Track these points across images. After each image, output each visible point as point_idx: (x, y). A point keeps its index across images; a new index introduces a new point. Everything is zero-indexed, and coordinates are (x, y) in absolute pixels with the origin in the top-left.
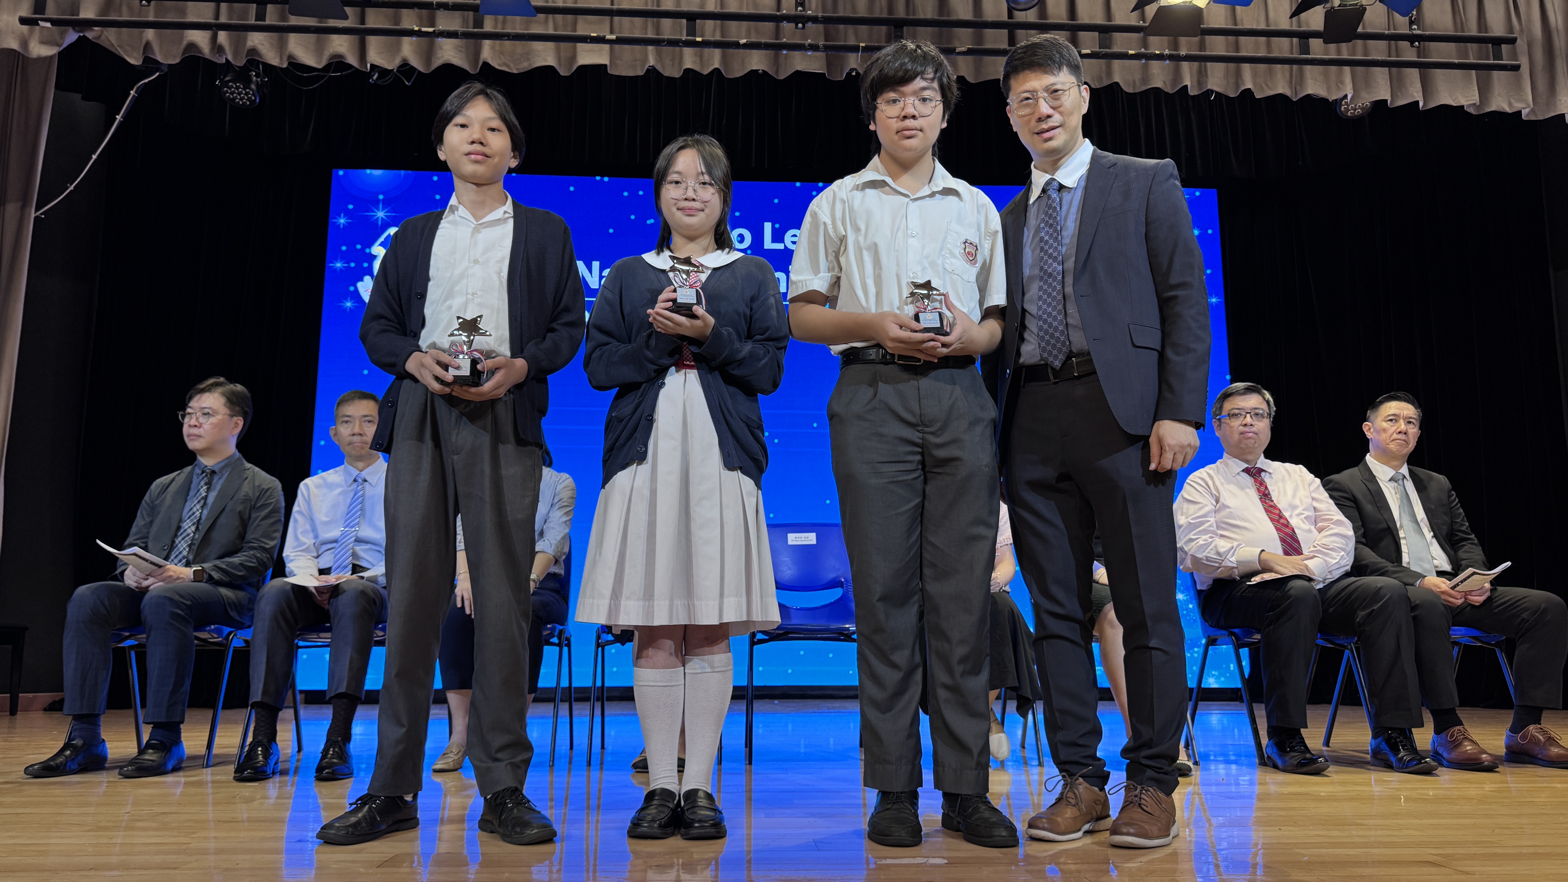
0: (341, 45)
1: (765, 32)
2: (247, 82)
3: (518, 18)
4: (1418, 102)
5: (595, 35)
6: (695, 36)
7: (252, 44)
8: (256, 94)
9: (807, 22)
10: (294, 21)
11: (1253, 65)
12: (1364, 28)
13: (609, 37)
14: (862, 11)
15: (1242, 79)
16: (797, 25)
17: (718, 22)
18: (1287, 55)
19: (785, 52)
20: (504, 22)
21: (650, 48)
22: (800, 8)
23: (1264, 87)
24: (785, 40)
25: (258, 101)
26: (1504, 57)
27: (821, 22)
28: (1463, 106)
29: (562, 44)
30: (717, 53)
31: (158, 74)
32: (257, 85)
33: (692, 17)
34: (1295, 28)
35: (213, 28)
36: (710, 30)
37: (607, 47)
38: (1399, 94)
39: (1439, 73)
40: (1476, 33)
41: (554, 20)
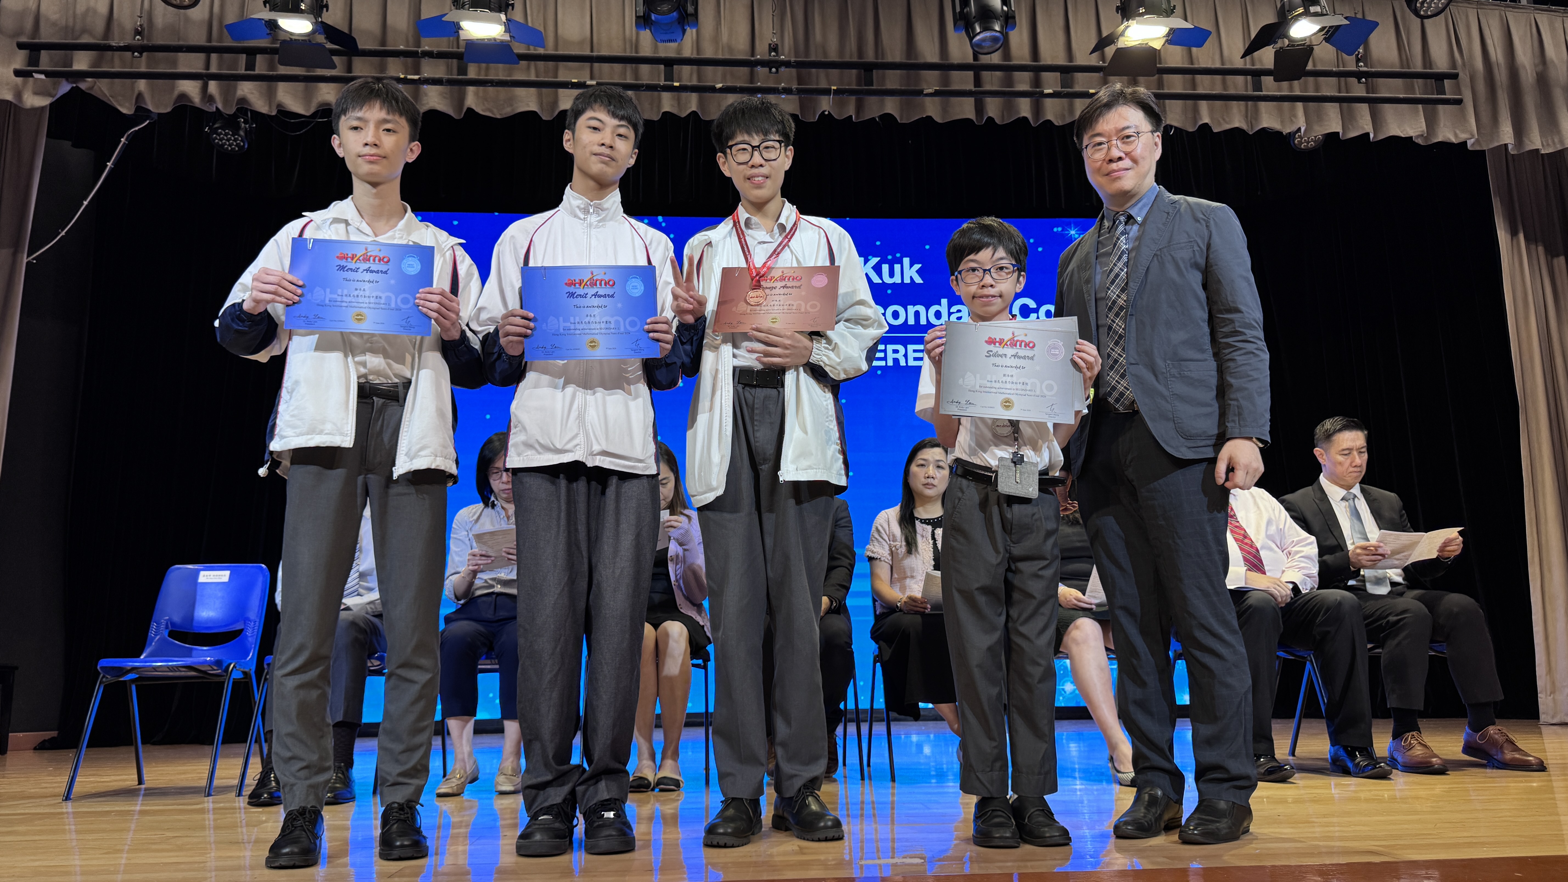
0: (328, 93)
1: (740, 77)
2: (236, 128)
3: (501, 65)
4: (1368, 134)
5: (576, 81)
6: (673, 81)
7: (242, 93)
8: (245, 140)
9: (780, 66)
10: (283, 70)
11: (1210, 102)
12: (1314, 66)
14: (833, 56)
15: (1199, 115)
16: (770, 70)
17: (695, 67)
18: (1242, 92)
20: (487, 69)
22: (773, 54)
23: (1222, 121)
24: (759, 84)
25: (246, 146)
26: (1446, 93)
27: (793, 67)
28: (1411, 138)
29: (544, 90)
30: (694, 97)
31: (148, 121)
32: (246, 131)
33: (669, 63)
34: (1248, 66)
35: (203, 78)
36: (686, 75)
38: (1350, 126)
39: (1388, 107)
40: (1419, 69)
41: (536, 66)
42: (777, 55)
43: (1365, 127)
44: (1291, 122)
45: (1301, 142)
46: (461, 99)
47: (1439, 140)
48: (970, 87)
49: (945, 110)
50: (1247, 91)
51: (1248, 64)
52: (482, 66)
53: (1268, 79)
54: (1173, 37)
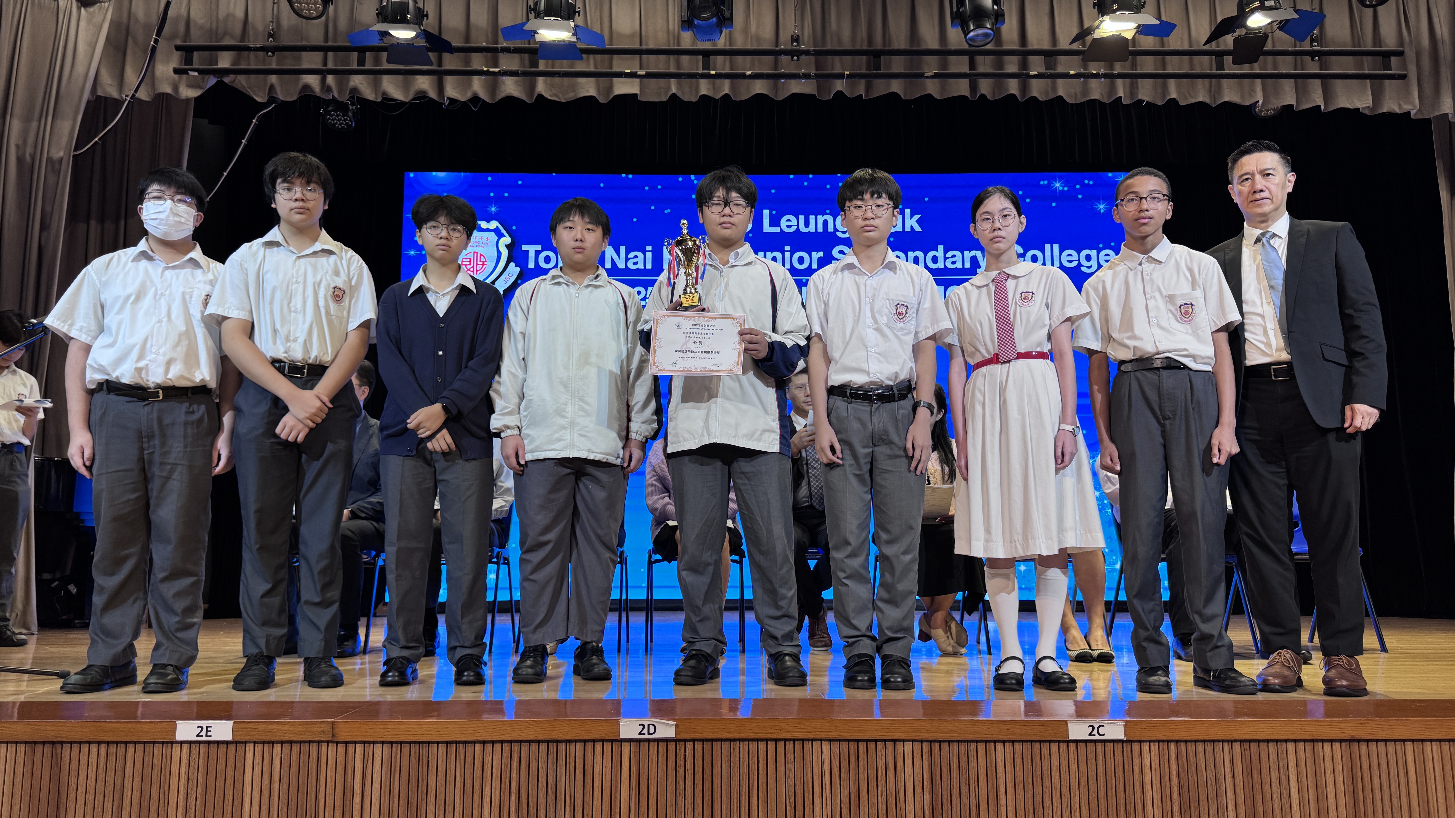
0: (424, 83)
1: (765, 65)
2: (346, 111)
3: (566, 60)
4: (1320, 106)
5: (629, 71)
6: (710, 70)
7: (354, 84)
8: (353, 120)
9: (801, 55)
11: (1178, 80)
12: (1273, 46)
13: (640, 73)
14: (847, 45)
15: (1167, 90)
16: (792, 58)
17: (728, 56)
18: (1206, 71)
19: (783, 81)
20: (555, 64)
21: (673, 80)
22: (795, 44)
23: (1187, 96)
24: (783, 70)
25: (353, 125)
26: (1392, 69)
27: (812, 55)
28: (1359, 109)
29: (601, 79)
30: (727, 82)
32: (354, 113)
33: (707, 54)
34: (1213, 48)
35: (322, 73)
37: (638, 80)
38: (1303, 100)
39: (1338, 82)
40: (1369, 47)
41: (594, 58)
42: (798, 45)
43: (1317, 100)
44: (1251, 96)
45: (1261, 111)
46: (532, 87)
47: (1385, 111)
48: (966, 69)
49: (943, 88)
50: (1211, 70)
51: (1213, 46)
52: (550, 61)
53: (1228, 60)
54: (1143, 30)
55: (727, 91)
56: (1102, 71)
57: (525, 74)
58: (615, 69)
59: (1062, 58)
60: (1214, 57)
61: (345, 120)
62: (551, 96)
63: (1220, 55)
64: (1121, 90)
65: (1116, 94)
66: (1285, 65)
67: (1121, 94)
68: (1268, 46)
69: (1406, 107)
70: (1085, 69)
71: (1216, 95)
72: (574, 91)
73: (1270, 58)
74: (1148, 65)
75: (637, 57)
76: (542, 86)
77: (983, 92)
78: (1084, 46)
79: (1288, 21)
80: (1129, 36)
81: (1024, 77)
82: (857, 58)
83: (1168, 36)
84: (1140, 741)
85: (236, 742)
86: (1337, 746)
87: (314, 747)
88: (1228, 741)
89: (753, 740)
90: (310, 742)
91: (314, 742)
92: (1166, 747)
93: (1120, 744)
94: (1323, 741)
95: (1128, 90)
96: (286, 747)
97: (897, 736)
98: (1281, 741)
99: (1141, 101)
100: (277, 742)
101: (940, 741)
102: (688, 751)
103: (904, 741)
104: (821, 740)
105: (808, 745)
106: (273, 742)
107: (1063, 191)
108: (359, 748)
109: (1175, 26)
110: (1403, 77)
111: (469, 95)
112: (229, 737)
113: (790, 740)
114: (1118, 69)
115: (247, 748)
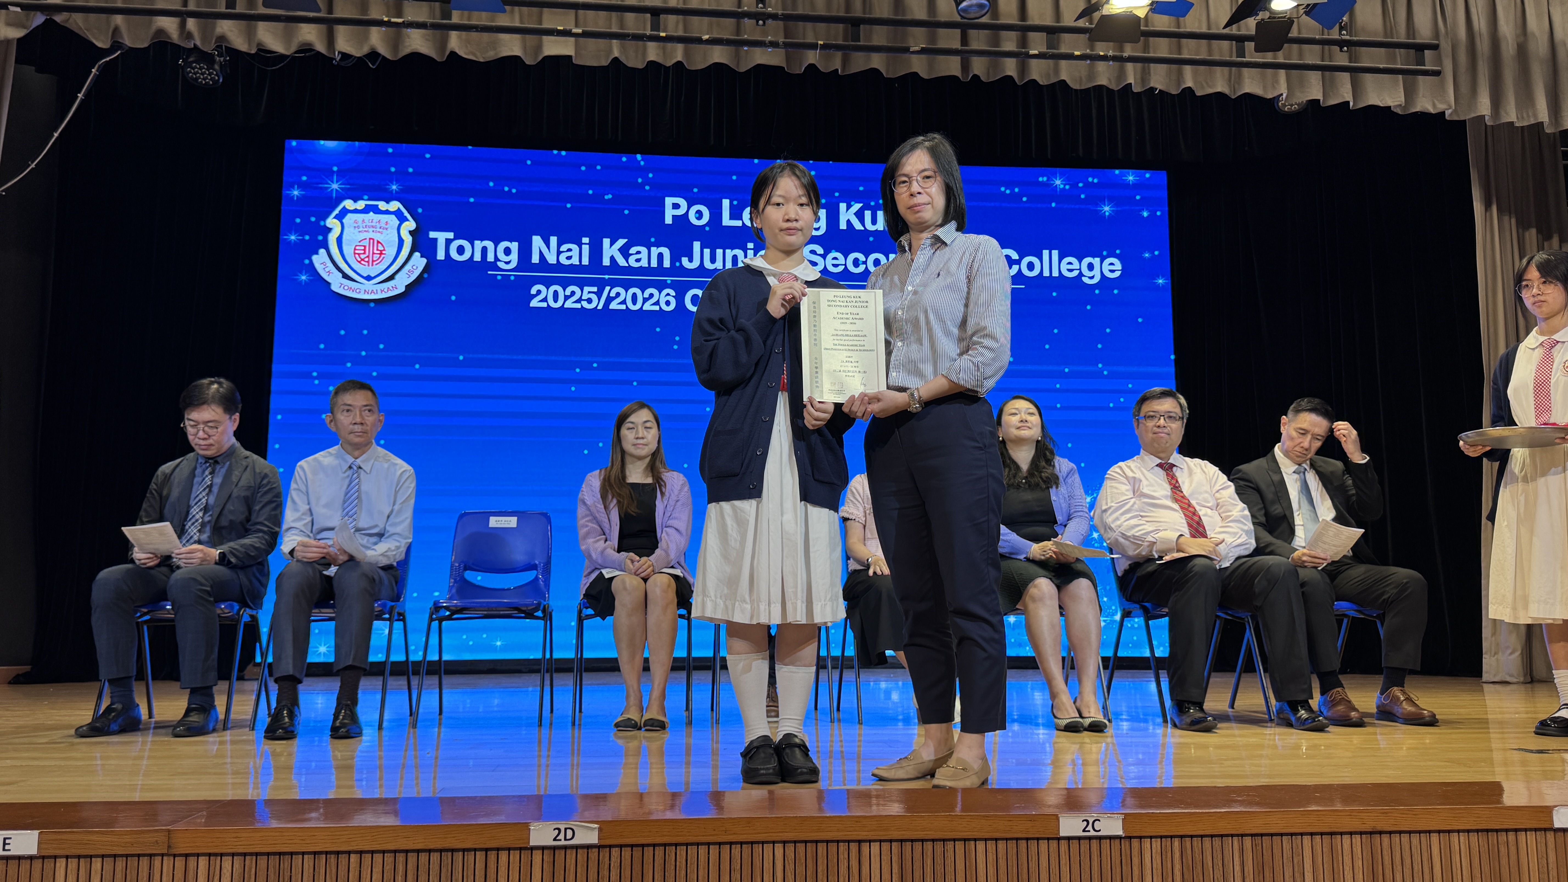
0: (309, 33)
1: (725, 28)
2: (209, 61)
4: (1348, 102)
5: (562, 28)
6: (659, 31)
7: (221, 31)
8: (220, 74)
9: (767, 19)
10: (262, 10)
11: (1194, 67)
12: (1299, 32)
13: (575, 31)
14: (821, 10)
15: (1183, 77)
16: (757, 22)
17: (681, 16)
18: (1226, 57)
19: (746, 48)
20: (471, 15)
21: (615, 41)
22: (760, 5)
23: (1204, 85)
24: (746, 36)
25: (221, 80)
26: (1426, 64)
27: (781, 19)
28: (1390, 107)
29: (527, 36)
30: (680, 48)
31: (119, 52)
32: (221, 66)
33: (656, 12)
34: (1231, 33)
35: (182, 15)
36: (672, 25)
37: (572, 39)
38: (1331, 94)
39: (1368, 77)
40: (1402, 39)
41: (520, 12)
42: (764, 7)
43: (1345, 95)
44: (1274, 87)
45: (1284, 105)
46: (444, 42)
47: (1418, 110)
48: (957, 45)
49: (931, 66)
50: (1231, 57)
51: (1234, 30)
52: (466, 13)
53: (1250, 46)
54: (1155, 8)
55: (679, 58)
56: (1111, 53)
57: (435, 26)
58: (547, 25)
59: (1066, 37)
60: (1234, 42)
61: (210, 74)
62: (466, 54)
63: (1240, 40)
64: (1132, 75)
65: (1126, 80)
66: (1312, 55)
67: (1131, 80)
68: (1294, 33)
69: (1441, 107)
70: (1092, 50)
71: (1236, 86)
72: (495, 49)
73: (1295, 46)
74: (1162, 48)
75: (572, 12)
76: (456, 42)
77: (976, 72)
78: (1091, 23)
79: (1315, 5)
80: (1141, 14)
81: (1022, 57)
82: (833, 26)
83: (1184, 16)
84: (1141, 838)
85: (43, 858)
86: (1357, 839)
87: (145, 861)
88: (1238, 835)
89: (692, 844)
90: (139, 856)
91: (144, 855)
92: (1169, 843)
93: (1118, 841)
94: (1341, 834)
95: (1139, 76)
96: (109, 862)
97: (862, 835)
98: (1296, 834)
99: (1152, 89)
100: (97, 856)
101: (912, 841)
102: (613, 859)
103: (870, 841)
104: (774, 843)
105: (758, 848)
106: (91, 857)
107: (1064, 189)
108: (203, 861)
109: (1193, 4)
110: (1437, 73)
111: (365, 50)
112: (34, 851)
113: (736, 843)
114: (1128, 51)
115: (58, 865)
